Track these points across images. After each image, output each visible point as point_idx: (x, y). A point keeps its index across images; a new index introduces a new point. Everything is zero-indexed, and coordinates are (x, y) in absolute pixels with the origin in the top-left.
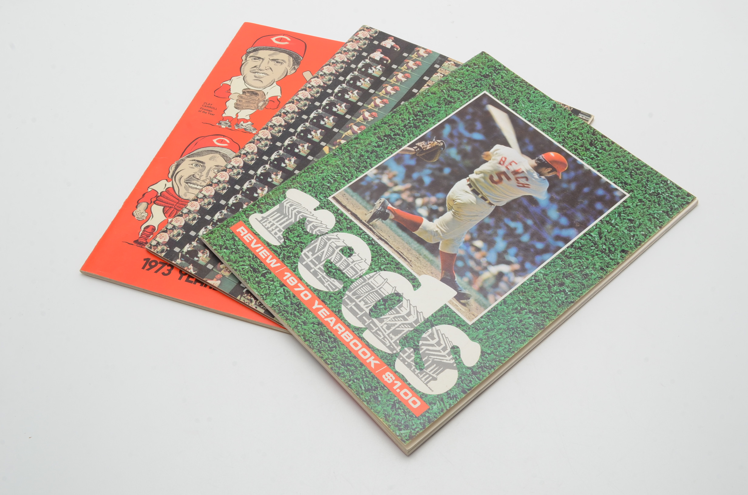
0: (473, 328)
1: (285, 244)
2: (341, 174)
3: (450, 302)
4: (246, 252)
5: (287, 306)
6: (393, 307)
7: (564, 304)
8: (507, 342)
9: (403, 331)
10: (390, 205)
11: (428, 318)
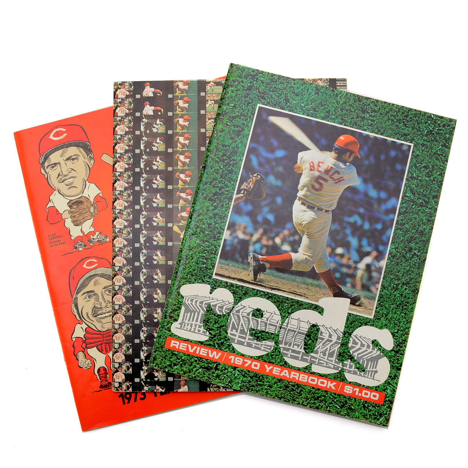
0: (376, 319)
1: (212, 335)
2: (207, 250)
3: (350, 309)
4: (191, 359)
5: (250, 382)
6: (317, 337)
7: (420, 264)
8: (402, 316)
9: (335, 350)
10: (260, 257)
11: (344, 331)
